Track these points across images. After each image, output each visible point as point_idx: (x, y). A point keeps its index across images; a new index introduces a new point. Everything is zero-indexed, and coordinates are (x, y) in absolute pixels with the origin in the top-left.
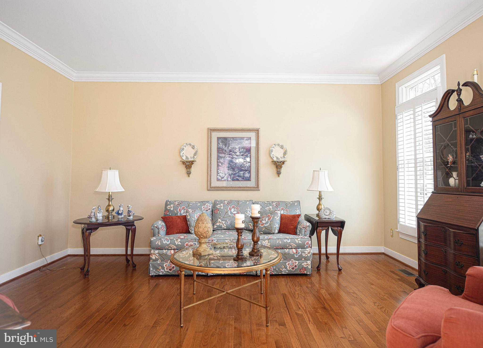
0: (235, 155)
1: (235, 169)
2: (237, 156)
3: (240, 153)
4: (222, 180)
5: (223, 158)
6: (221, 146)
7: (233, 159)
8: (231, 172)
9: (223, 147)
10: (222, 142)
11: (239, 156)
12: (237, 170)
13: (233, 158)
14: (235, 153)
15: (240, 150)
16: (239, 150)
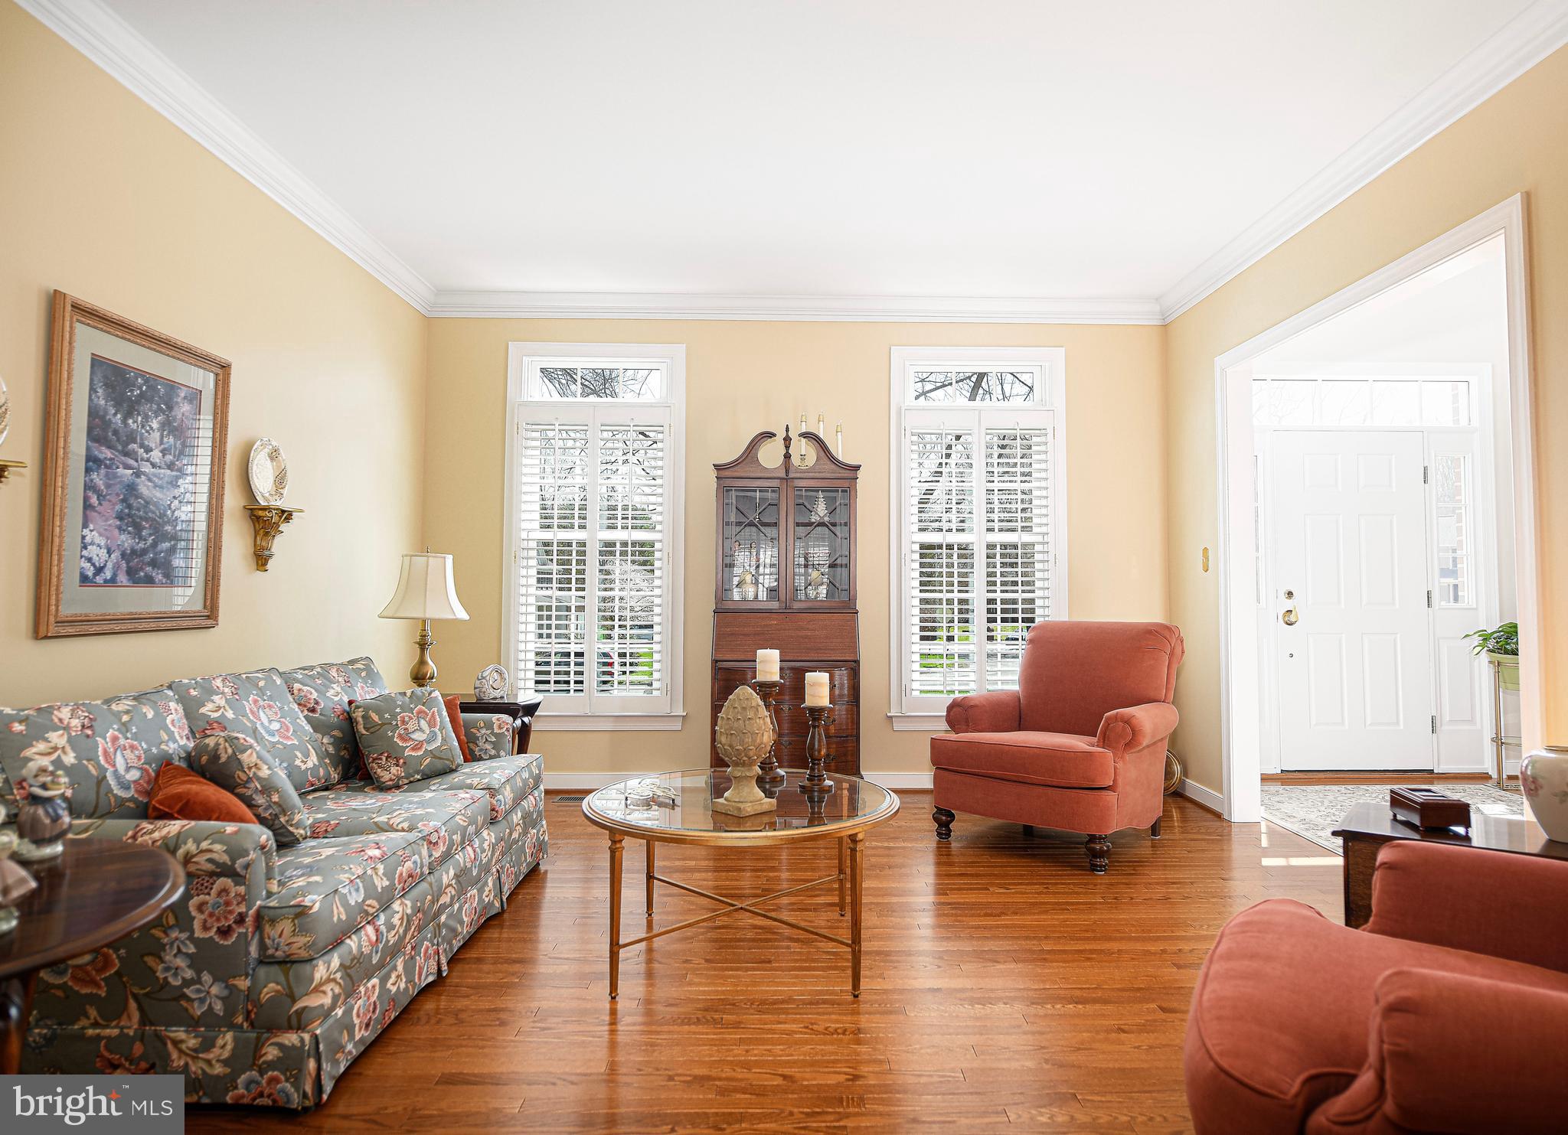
0: (148, 460)
1: (145, 528)
2: (154, 465)
3: (164, 452)
4: (99, 579)
5: (106, 467)
6: (102, 402)
7: (138, 480)
8: (126, 541)
9: (106, 413)
10: (106, 385)
11: (160, 467)
12: (151, 535)
13: (138, 474)
14: (148, 450)
15: (165, 440)
16: (162, 443)
